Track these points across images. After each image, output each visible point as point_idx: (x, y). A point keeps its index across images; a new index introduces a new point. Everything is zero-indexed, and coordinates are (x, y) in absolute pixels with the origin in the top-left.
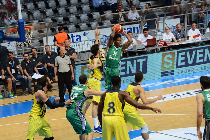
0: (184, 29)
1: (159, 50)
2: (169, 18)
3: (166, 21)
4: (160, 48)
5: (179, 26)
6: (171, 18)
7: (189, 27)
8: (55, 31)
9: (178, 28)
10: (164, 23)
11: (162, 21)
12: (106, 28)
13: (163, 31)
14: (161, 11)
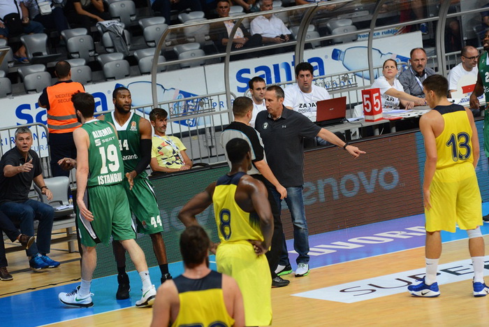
0: (434, 65)
1: (358, 133)
2: (388, 32)
3: (376, 43)
4: (360, 129)
5: (420, 55)
6: (394, 33)
7: (452, 57)
8: (22, 80)
9: (417, 63)
10: (369, 48)
11: (365, 43)
12: (189, 67)
13: (366, 73)
14: (359, 10)
